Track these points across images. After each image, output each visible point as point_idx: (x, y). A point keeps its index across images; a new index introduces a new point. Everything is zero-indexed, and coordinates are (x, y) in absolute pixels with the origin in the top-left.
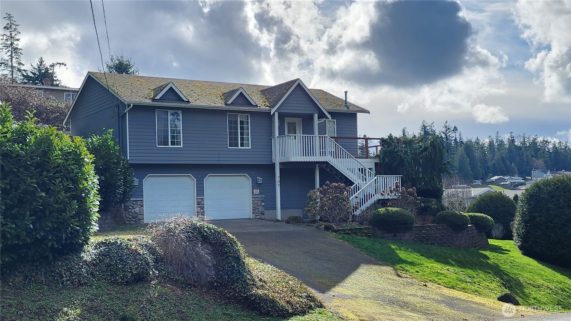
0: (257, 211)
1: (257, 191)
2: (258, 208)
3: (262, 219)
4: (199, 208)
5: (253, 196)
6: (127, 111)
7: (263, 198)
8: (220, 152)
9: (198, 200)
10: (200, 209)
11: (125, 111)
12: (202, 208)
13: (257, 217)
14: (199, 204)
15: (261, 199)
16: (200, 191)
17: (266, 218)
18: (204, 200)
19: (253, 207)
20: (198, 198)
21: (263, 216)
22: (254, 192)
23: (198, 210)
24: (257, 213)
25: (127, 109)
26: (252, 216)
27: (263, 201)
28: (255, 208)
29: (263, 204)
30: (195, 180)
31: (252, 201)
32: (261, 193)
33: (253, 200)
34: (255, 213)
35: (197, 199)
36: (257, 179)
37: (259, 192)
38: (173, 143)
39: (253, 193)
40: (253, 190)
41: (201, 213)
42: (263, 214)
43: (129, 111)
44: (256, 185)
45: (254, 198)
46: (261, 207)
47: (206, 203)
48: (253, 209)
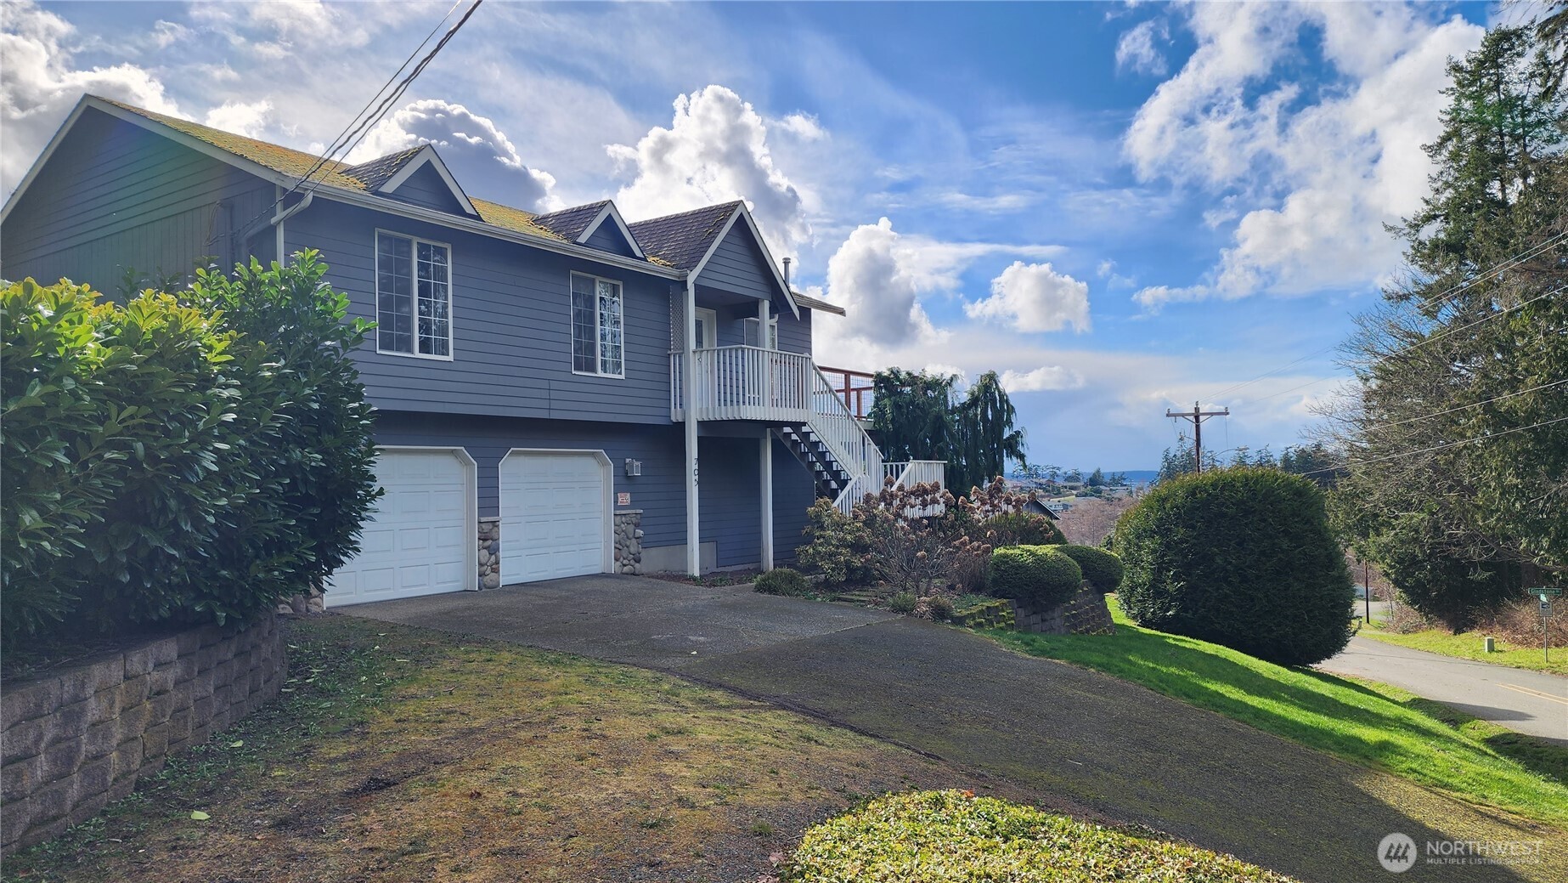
0: (625, 553)
1: (625, 499)
2: (628, 543)
3: (637, 572)
4: (485, 552)
5: (618, 512)
6: (279, 223)
7: (639, 516)
8: (554, 385)
9: (484, 526)
10: (488, 555)
11: (273, 220)
12: (494, 551)
13: (626, 569)
14: (484, 540)
15: (634, 520)
16: (489, 500)
17: (644, 570)
18: (498, 526)
19: (616, 543)
20: (483, 520)
21: (637, 565)
22: (620, 499)
23: (481, 558)
24: (624, 559)
25: (280, 214)
26: (613, 567)
27: (637, 526)
28: (620, 544)
29: (640, 532)
30: (476, 464)
31: (615, 525)
32: (633, 504)
33: (617, 523)
34: (622, 559)
35: (479, 522)
36: (626, 464)
37: (629, 501)
38: (425, 347)
39: (616, 502)
40: (615, 494)
41: (491, 566)
42: (638, 561)
43: (288, 221)
44: (624, 480)
45: (619, 517)
46: (634, 541)
47: (504, 533)
48: (615, 548)
